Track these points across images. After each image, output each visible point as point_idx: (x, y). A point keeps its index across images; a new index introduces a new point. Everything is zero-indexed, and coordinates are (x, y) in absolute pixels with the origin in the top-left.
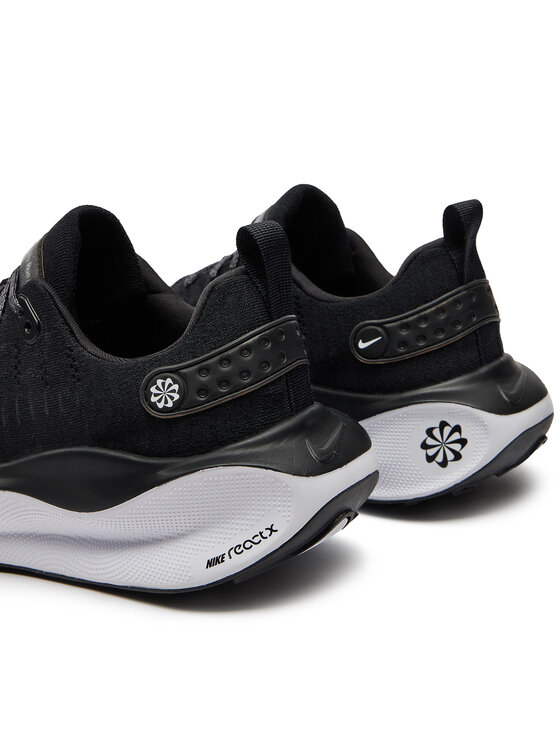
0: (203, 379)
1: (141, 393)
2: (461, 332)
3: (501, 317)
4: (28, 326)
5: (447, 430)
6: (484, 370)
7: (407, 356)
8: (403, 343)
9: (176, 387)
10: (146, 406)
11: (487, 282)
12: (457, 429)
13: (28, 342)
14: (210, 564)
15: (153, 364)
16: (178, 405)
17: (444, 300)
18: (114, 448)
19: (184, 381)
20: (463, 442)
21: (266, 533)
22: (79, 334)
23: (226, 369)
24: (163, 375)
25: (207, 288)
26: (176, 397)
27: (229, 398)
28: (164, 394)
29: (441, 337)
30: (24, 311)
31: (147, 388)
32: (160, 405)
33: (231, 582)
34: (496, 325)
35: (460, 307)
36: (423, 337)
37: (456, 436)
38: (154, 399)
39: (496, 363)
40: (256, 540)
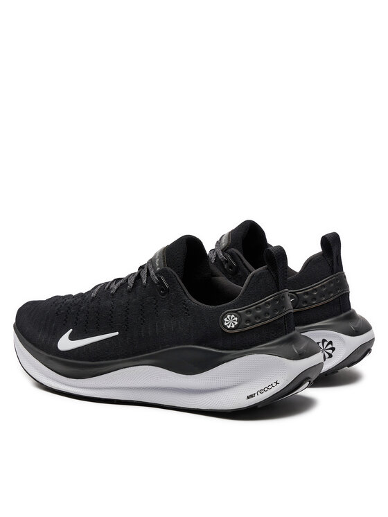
0: (249, 316)
1: (220, 321)
2: (332, 297)
3: (350, 290)
4: (163, 290)
5: (326, 343)
6: (342, 315)
7: (307, 308)
8: (305, 302)
9: (236, 319)
10: (222, 327)
11: (344, 273)
12: (331, 343)
13: (162, 297)
14: (248, 398)
15: (225, 308)
16: (237, 327)
17: (325, 281)
18: (205, 346)
19: (240, 316)
20: (333, 349)
21: (274, 385)
22: (188, 294)
23: (259, 312)
24: (231, 313)
25: (251, 275)
26: (236, 323)
27: (259, 324)
28: (231, 321)
29: (324, 299)
30: (161, 282)
31: (223, 319)
32: (229, 327)
33: (256, 407)
34: (348, 294)
35: (332, 285)
36: (315, 299)
37: (330, 346)
38: (226, 324)
39: (348, 312)
40: (270, 387)
